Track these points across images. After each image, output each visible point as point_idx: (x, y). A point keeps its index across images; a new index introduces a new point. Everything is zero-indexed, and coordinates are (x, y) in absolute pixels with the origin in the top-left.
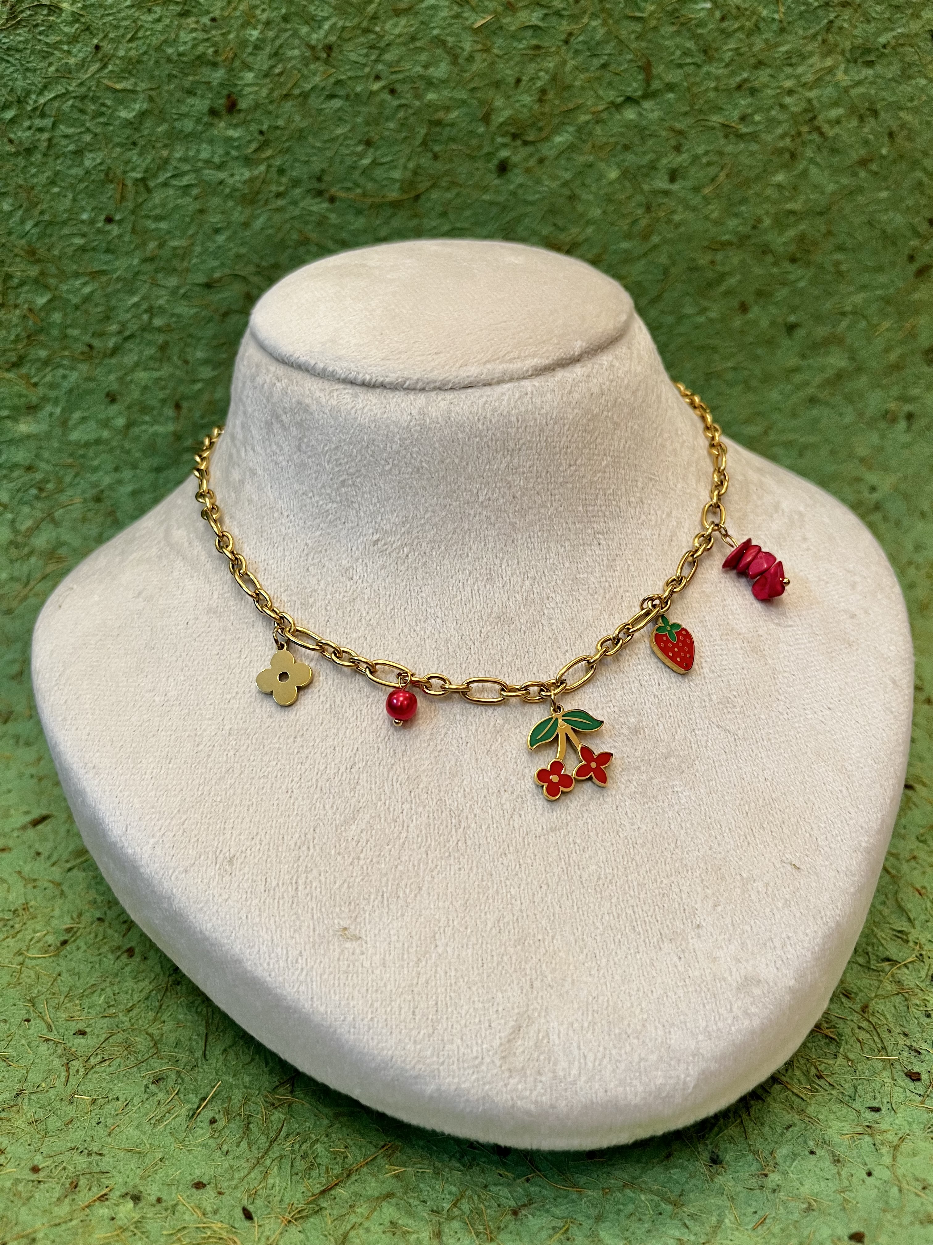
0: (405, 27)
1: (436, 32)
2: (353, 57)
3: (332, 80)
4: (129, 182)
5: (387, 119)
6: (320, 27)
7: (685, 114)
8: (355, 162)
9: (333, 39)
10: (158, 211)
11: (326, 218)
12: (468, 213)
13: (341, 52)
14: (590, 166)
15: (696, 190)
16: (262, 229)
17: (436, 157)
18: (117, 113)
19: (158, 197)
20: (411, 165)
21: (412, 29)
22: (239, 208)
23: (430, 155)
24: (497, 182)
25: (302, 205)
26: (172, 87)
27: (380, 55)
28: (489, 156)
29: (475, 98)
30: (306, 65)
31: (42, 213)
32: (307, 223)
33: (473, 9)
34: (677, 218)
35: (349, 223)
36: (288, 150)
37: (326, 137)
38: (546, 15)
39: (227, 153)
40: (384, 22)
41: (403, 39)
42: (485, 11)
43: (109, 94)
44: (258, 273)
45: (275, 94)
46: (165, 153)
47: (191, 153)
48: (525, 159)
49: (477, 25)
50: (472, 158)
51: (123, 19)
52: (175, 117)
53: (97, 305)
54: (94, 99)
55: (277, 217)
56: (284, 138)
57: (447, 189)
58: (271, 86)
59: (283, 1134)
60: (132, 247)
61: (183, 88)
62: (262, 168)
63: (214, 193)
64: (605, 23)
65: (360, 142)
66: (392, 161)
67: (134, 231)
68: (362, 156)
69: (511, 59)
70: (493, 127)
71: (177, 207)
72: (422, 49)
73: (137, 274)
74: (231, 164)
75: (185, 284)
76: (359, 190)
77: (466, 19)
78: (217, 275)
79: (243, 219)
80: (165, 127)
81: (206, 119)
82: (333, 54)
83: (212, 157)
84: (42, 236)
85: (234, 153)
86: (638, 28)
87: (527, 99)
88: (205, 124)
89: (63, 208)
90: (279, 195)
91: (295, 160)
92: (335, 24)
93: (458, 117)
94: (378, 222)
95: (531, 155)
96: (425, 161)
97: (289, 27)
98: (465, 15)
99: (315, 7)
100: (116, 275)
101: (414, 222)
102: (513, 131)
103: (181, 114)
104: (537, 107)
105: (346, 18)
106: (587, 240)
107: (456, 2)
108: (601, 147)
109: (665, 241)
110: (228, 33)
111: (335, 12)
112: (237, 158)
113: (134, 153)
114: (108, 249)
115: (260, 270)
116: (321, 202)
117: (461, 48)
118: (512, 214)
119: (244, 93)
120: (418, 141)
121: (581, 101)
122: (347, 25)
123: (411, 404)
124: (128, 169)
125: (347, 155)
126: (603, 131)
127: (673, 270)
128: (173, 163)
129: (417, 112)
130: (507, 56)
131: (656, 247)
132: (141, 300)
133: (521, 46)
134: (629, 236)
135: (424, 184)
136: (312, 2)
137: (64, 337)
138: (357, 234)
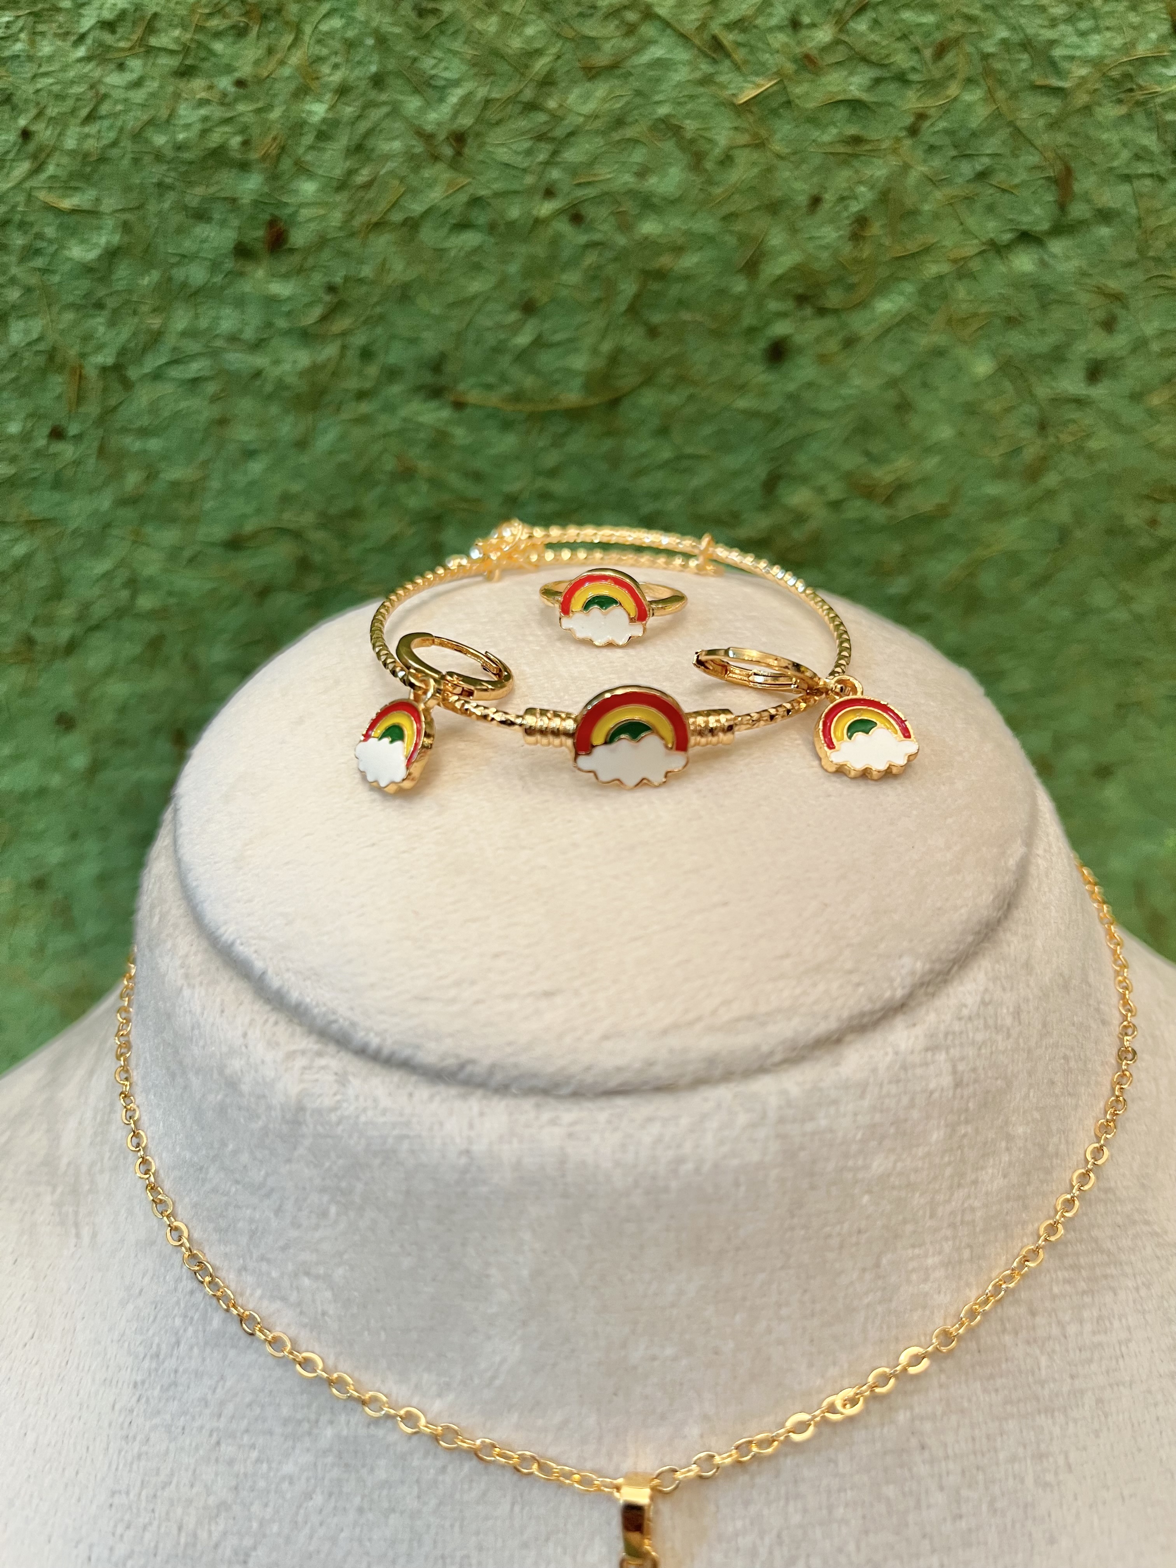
0: (604, 100)
1: (663, 111)
2: (503, 154)
3: (463, 198)
4: (91, 373)
5: (565, 267)
6: (441, 100)
7: (1129, 265)
8: (500, 341)
9: (466, 121)
10: (145, 421)
11: (446, 434)
12: (707, 430)
13: (481, 146)
14: (939, 352)
15: (1136, 397)
16: (331, 453)
17: (653, 333)
18: (67, 253)
19: (143, 396)
20: (606, 347)
21: (618, 106)
22: (290, 419)
23: (640, 331)
24: (764, 377)
25: (404, 412)
26: (166, 205)
27: (555, 153)
28: (752, 332)
29: (731, 232)
30: (417, 169)
32: (411, 443)
33: (737, 67)
34: (1094, 445)
35: (491, 445)
36: (382, 318)
37: (451, 299)
38: (877, 81)
39: (269, 325)
40: (567, 91)
41: (598, 124)
42: (761, 70)
43: (50, 218)
44: (320, 526)
45: (359, 220)
46: (155, 322)
47: (203, 323)
48: (818, 340)
49: (743, 98)
50: (718, 335)
51: (72, 82)
52: (173, 260)
53: (38, 574)
54: (22, 227)
55: (359, 434)
56: (374, 300)
57: (671, 389)
58: (349, 207)
60: (101, 477)
61: (185, 208)
62: (333, 350)
63: (245, 391)
64: (990, 96)
65: (512, 307)
66: (571, 340)
67: (102, 452)
68: (516, 329)
69: (803, 161)
70: (762, 284)
71: (177, 415)
72: (635, 142)
73: (108, 525)
74: (275, 342)
75: (192, 542)
76: (508, 390)
77: (723, 87)
78: (249, 527)
79: (296, 435)
80: (155, 275)
81: (229, 264)
82: (467, 151)
83: (241, 329)
85: (282, 323)
86: (1053, 106)
87: (829, 234)
88: (229, 273)
90: (362, 395)
91: (393, 337)
92: (470, 93)
93: (698, 264)
94: (541, 444)
95: (830, 333)
96: (633, 339)
97: (384, 97)
98: (722, 78)
99: (432, 62)
100: (72, 526)
101: (608, 444)
102: (800, 291)
103: (184, 256)
104: (847, 249)
105: (492, 82)
106: (925, 481)
107: (706, 55)
108: (964, 321)
109: (1069, 484)
110: (269, 107)
111: (472, 72)
112: (288, 333)
113: (98, 324)
114: (58, 484)
115: (326, 521)
116: (439, 409)
117: (710, 141)
118: (790, 433)
119: (300, 219)
120: (621, 306)
121: (931, 239)
122: (494, 95)
123: (471, 1126)
124: (88, 349)
125: (488, 329)
126: (969, 293)
127: (1079, 534)
128: (170, 340)
129: (622, 256)
130: (797, 156)
131: (1050, 495)
132: (116, 567)
133: (826, 138)
134: (1001, 474)
135: (628, 378)
136: (427, 52)
138: (501, 461)
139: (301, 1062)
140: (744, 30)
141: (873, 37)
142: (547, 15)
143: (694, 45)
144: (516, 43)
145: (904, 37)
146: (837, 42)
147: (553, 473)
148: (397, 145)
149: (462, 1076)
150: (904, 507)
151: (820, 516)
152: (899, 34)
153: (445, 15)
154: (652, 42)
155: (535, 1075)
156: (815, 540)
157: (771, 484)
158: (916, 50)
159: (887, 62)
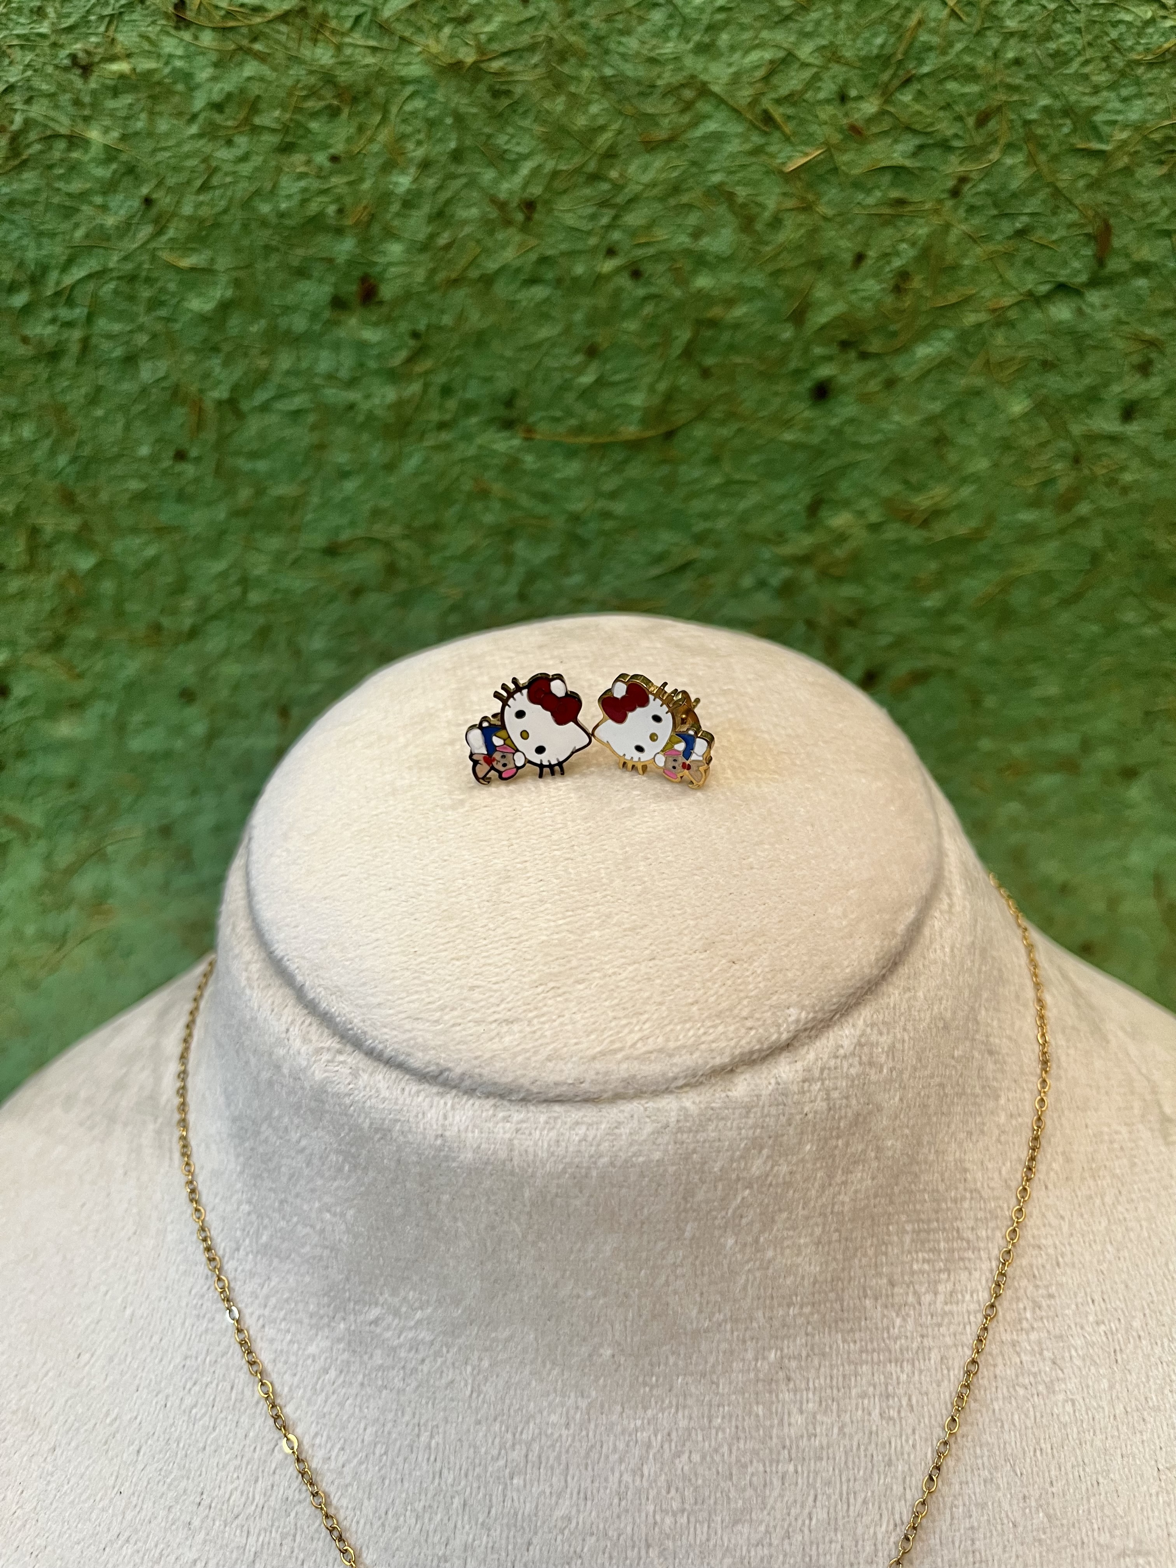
0: (662, 170)
1: (716, 178)
2: (570, 220)
3: (533, 257)
4: (209, 405)
5: (626, 315)
6: (514, 171)
7: (1166, 314)
8: (566, 381)
9: (536, 190)
10: (255, 446)
11: (515, 461)
12: (754, 459)
13: (550, 211)
14: (976, 393)
16: (417, 474)
17: (706, 373)
18: (187, 304)
19: (254, 425)
20: (662, 386)
21: (675, 174)
22: (379, 445)
23: (695, 371)
24: (807, 414)
25: (479, 441)
26: (272, 264)
28: (798, 374)
29: (779, 286)
30: (491, 233)
31: (80, 444)
32: (486, 467)
33: (786, 138)
34: (1128, 478)
35: (558, 470)
36: (459, 361)
37: (522, 344)
38: (921, 148)
39: (361, 366)
40: (627, 162)
41: (655, 191)
42: (809, 140)
43: (172, 275)
44: (406, 537)
45: (440, 277)
46: (262, 363)
47: (304, 365)
48: (862, 381)
49: (791, 166)
50: (767, 376)
52: (277, 310)
53: (165, 573)
54: (148, 282)
55: (439, 459)
56: (452, 344)
57: (722, 423)
58: (432, 265)
60: (217, 492)
61: (289, 266)
62: (417, 387)
63: (341, 421)
65: (577, 351)
66: (630, 380)
67: (218, 471)
68: (580, 370)
69: (848, 222)
70: (808, 332)
71: (282, 441)
72: (690, 206)
73: (223, 532)
74: (366, 380)
75: (294, 548)
76: (574, 422)
77: (773, 156)
78: (345, 536)
79: (384, 460)
80: (263, 324)
81: (326, 315)
82: (536, 216)
83: (337, 370)
84: (84, 474)
85: (373, 364)
86: (1093, 169)
87: (872, 287)
88: (328, 321)
89: (111, 439)
90: (442, 426)
91: (470, 376)
92: (540, 166)
93: (746, 314)
94: (603, 469)
96: (686, 380)
97: (462, 170)
98: (772, 149)
99: (506, 138)
100: (193, 532)
101: (664, 470)
102: (844, 337)
103: (287, 308)
104: (889, 300)
105: (560, 157)
106: (960, 506)
107: (757, 128)
108: (1001, 365)
109: (1101, 512)
110: (361, 180)
111: (541, 147)
112: (377, 372)
113: (215, 363)
114: (182, 497)
115: (410, 533)
116: (510, 439)
117: (759, 205)
118: (833, 463)
119: (388, 275)
120: (677, 349)
121: (970, 291)
122: (563, 167)
123: (445, 1117)
124: (207, 386)
125: (556, 369)
126: (1007, 339)
127: (1110, 557)
128: (276, 379)
129: (677, 307)
130: (843, 218)
131: (1082, 522)
132: (231, 567)
133: (870, 201)
134: (1035, 503)
135: (682, 414)
136: (502, 130)
137: (119, 613)
138: (566, 484)
139: (326, 1057)
140: (794, 104)
141: (917, 107)
142: (612, 95)
143: (746, 119)
144: (581, 121)
145: (948, 107)
146: (882, 113)
147: (613, 495)
148: (474, 212)
149: (441, 1079)
150: (940, 531)
151: (860, 536)
152: (942, 104)
153: (516, 97)
154: (707, 117)
155: (495, 1084)
156: (855, 557)
157: (814, 508)
158: (959, 118)
159: (929, 130)
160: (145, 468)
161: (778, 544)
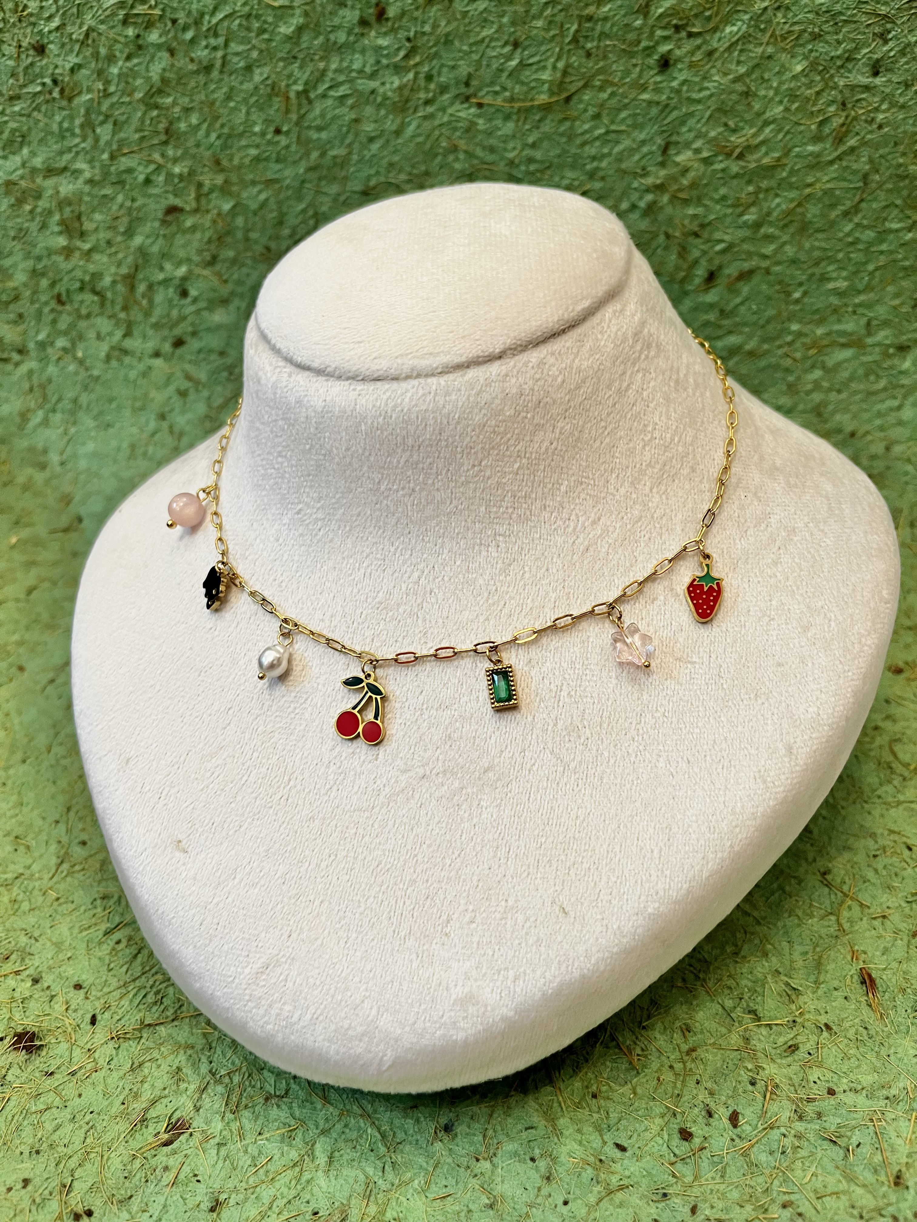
4: (292, 95)
5: (534, 18)
8: (502, 64)
10: (318, 122)
11: (473, 124)
12: (624, 114)
14: (769, 57)
16: (413, 137)
17: (589, 55)
18: (278, 29)
19: (318, 109)
20: (560, 65)
22: (391, 117)
23: (582, 52)
24: (658, 79)
25: (450, 111)
28: (649, 51)
31: (223, 126)
32: (455, 129)
35: (499, 129)
36: (436, 55)
37: (472, 41)
39: (378, 62)
43: (270, 11)
44: (410, 181)
46: (322, 65)
47: (345, 64)
48: (692, 53)
50: (628, 53)
52: (329, 29)
53: (271, 211)
54: (258, 17)
55: (427, 125)
56: (431, 44)
57: (601, 89)
59: (154, 971)
60: (299, 155)
62: (411, 76)
63: (367, 102)
65: (506, 43)
66: (540, 61)
67: (299, 141)
68: (509, 58)
70: (652, 19)
71: (334, 118)
73: (303, 182)
74: (381, 72)
75: (344, 192)
76: (507, 94)
78: (373, 183)
79: (394, 128)
80: (321, 39)
81: (357, 30)
83: (364, 66)
84: (225, 147)
85: (384, 61)
88: (358, 34)
89: (239, 121)
90: (428, 102)
91: (442, 65)
93: (610, 10)
94: (527, 127)
95: (699, 47)
96: (576, 59)
100: (286, 183)
101: (566, 125)
102: (676, 22)
103: (334, 27)
106: (765, 142)
108: (783, 36)
109: (864, 143)
112: (387, 66)
113: (295, 68)
114: (278, 159)
115: (411, 177)
116: (469, 108)
118: (676, 114)
120: (568, 38)
124: (291, 82)
125: (494, 57)
127: (876, 177)
128: (330, 75)
131: (852, 151)
134: (818, 137)
135: (575, 84)
137: (247, 239)
138: (506, 139)
147: (534, 146)
150: (752, 161)
151: (697, 168)
156: (695, 184)
157: (665, 150)
160: (258, 140)
161: (643, 176)
